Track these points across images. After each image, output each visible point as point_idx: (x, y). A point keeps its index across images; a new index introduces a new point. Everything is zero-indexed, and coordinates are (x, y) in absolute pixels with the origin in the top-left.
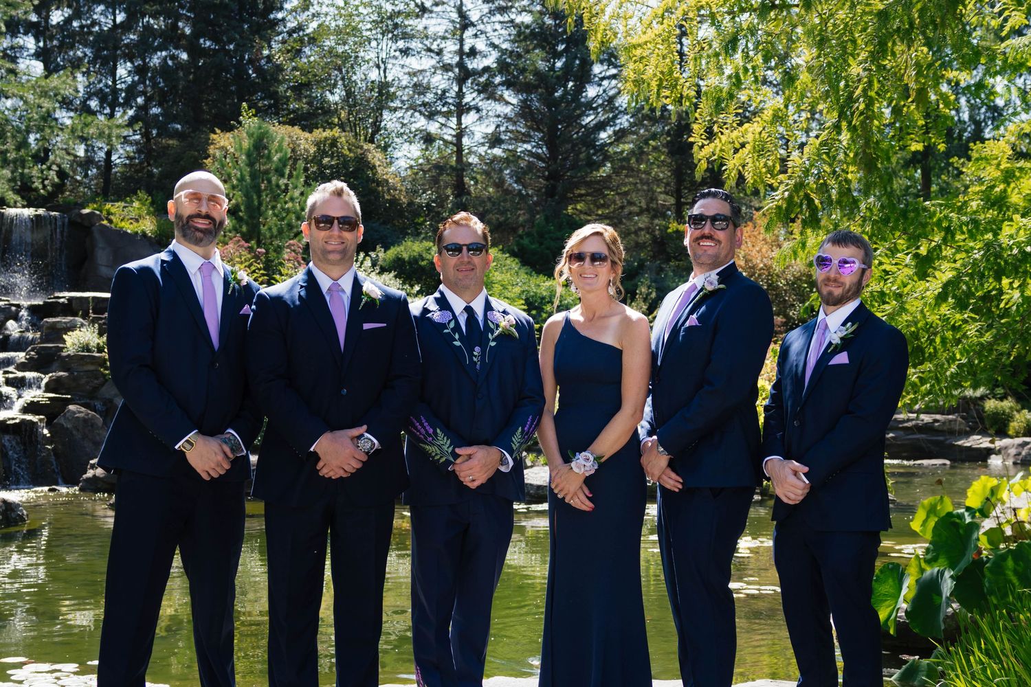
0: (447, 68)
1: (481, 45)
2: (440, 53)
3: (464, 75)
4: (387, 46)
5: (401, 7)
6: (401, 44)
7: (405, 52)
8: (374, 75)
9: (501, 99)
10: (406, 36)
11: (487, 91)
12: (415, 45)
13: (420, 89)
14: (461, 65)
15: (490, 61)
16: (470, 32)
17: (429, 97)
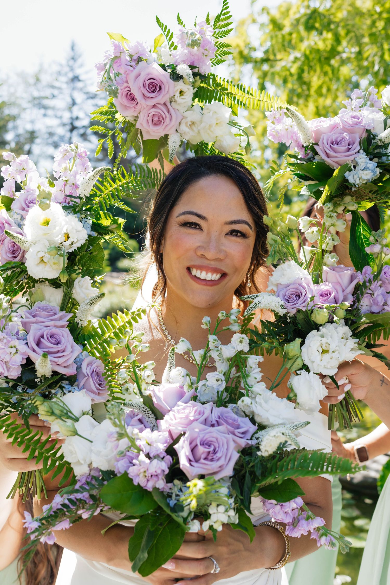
0: (64, 125)
1: (81, 115)
2: (61, 117)
3: (73, 128)
4: (36, 113)
5: (43, 94)
6: (42, 111)
7: (45, 115)
8: (29, 127)
9: (90, 141)
10: (45, 108)
11: (84, 136)
12: (50, 112)
13: (51, 134)
14: (72, 124)
15: (86, 122)
16: (75, 108)
17: (56, 138)
